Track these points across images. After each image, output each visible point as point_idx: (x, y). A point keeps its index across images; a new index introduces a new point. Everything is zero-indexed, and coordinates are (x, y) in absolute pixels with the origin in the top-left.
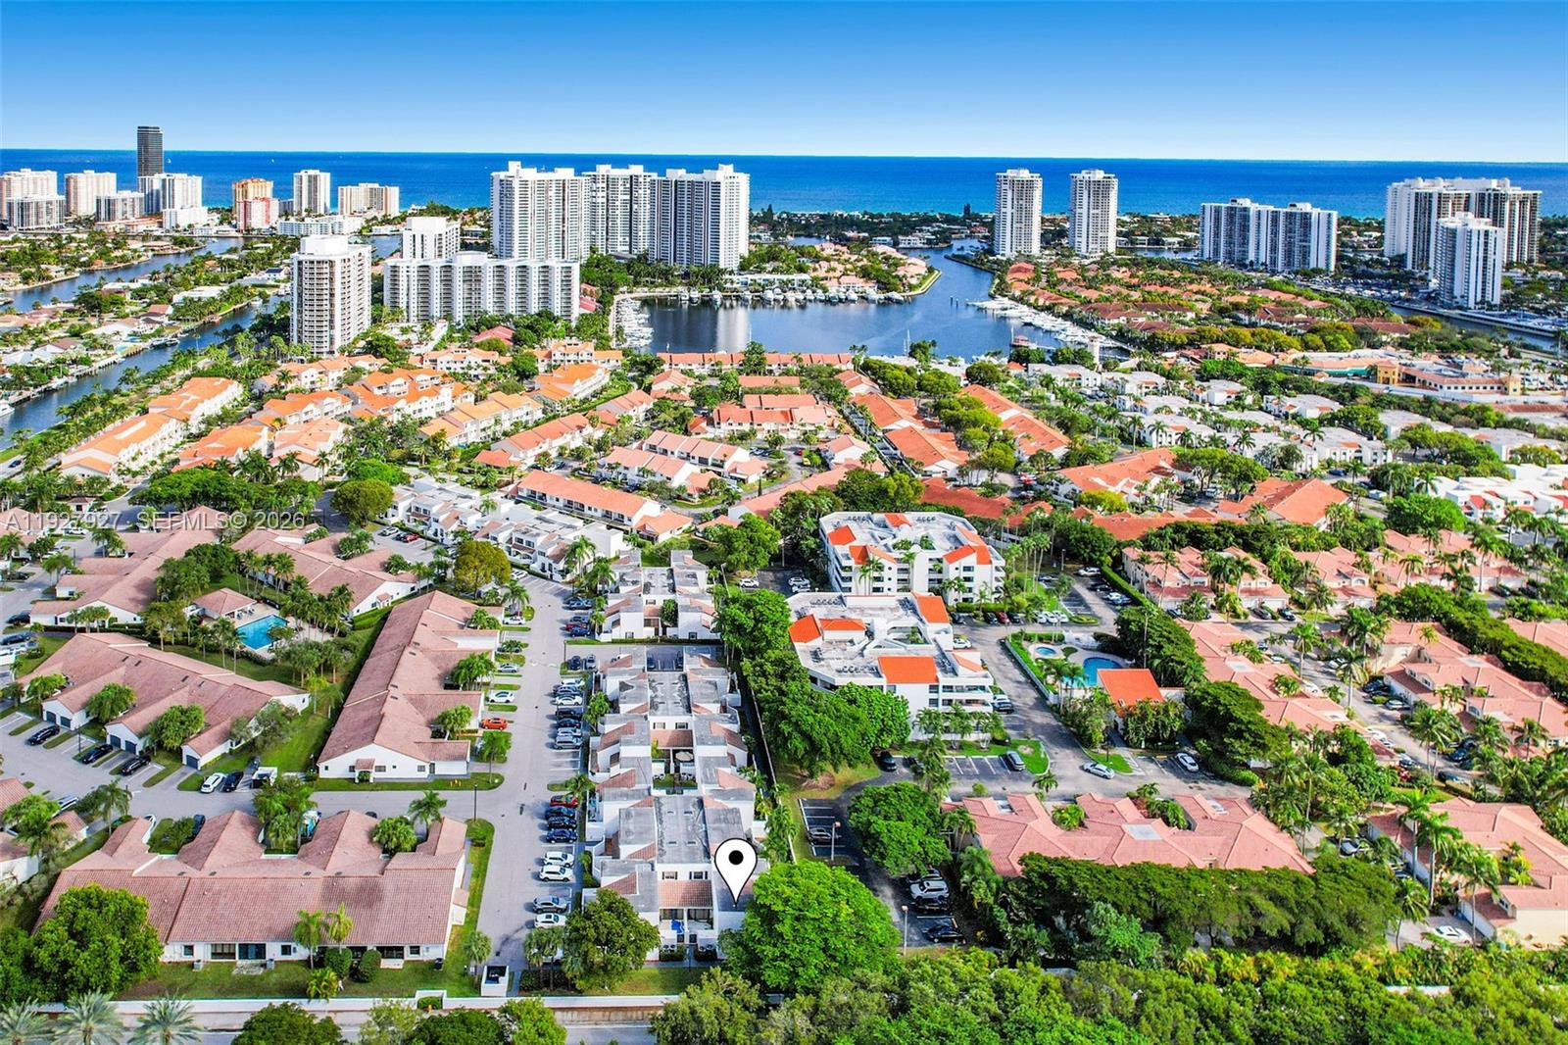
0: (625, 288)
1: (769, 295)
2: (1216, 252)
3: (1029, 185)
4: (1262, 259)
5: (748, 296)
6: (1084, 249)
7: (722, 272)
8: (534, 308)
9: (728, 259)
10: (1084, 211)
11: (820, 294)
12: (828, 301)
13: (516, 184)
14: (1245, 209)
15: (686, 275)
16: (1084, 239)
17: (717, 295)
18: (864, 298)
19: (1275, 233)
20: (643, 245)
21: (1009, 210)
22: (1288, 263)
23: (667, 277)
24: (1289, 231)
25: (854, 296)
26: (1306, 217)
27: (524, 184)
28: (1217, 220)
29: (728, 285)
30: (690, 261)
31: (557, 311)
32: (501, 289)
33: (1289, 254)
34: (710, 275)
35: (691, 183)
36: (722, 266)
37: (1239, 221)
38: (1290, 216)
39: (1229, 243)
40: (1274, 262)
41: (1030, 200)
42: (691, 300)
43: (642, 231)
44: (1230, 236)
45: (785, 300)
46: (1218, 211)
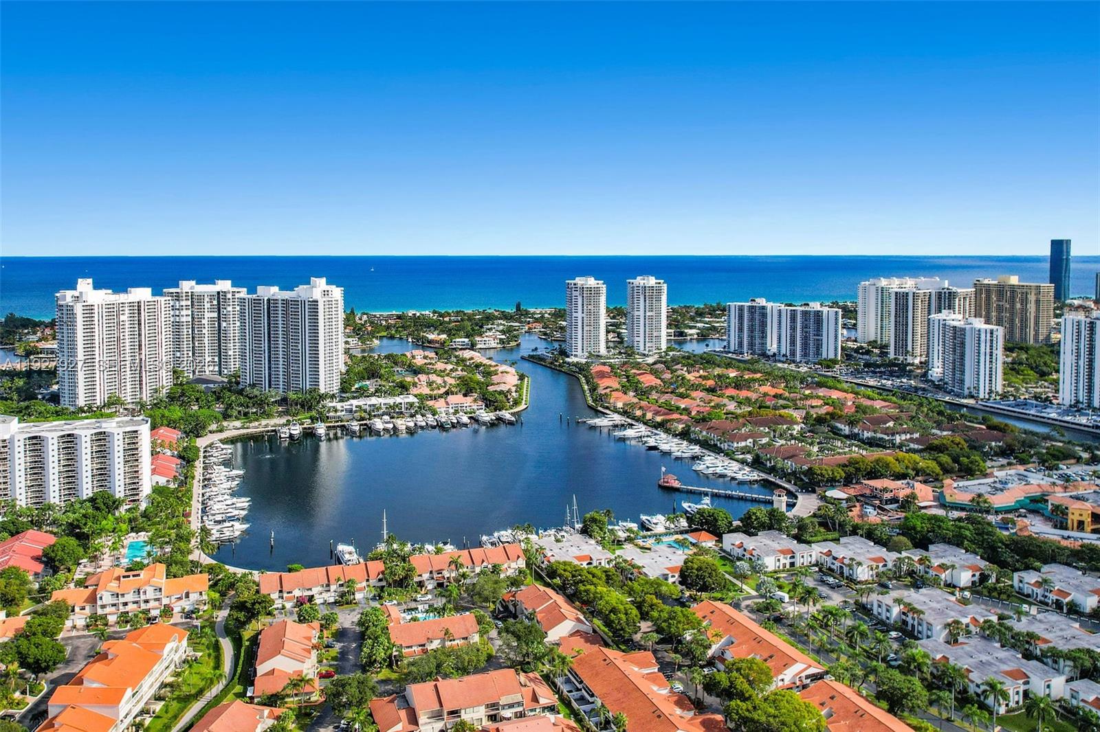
0: (214, 427)
1: (378, 424)
2: (741, 344)
3: (597, 291)
4: (783, 352)
5: (355, 426)
6: (642, 348)
7: (323, 397)
8: (87, 489)
9: (328, 382)
10: (641, 313)
11: (431, 419)
12: (441, 426)
13: (79, 310)
14: (763, 308)
15: (284, 401)
16: (641, 339)
17: (321, 429)
18: (474, 419)
19: (793, 329)
20: (233, 365)
21: (580, 315)
22: (805, 355)
23: (261, 407)
24: (805, 326)
25: (465, 419)
26: (818, 314)
27: (89, 309)
28: (741, 317)
29: (332, 414)
30: (288, 386)
31: (119, 492)
32: (37, 468)
33: (805, 346)
34: (310, 402)
35: (286, 302)
36: (322, 391)
37: (759, 318)
38: (805, 313)
39: (752, 337)
40: (793, 353)
41: (597, 305)
42: (291, 436)
43: (233, 350)
44: (751, 330)
45: (395, 428)
46: (741, 309)
